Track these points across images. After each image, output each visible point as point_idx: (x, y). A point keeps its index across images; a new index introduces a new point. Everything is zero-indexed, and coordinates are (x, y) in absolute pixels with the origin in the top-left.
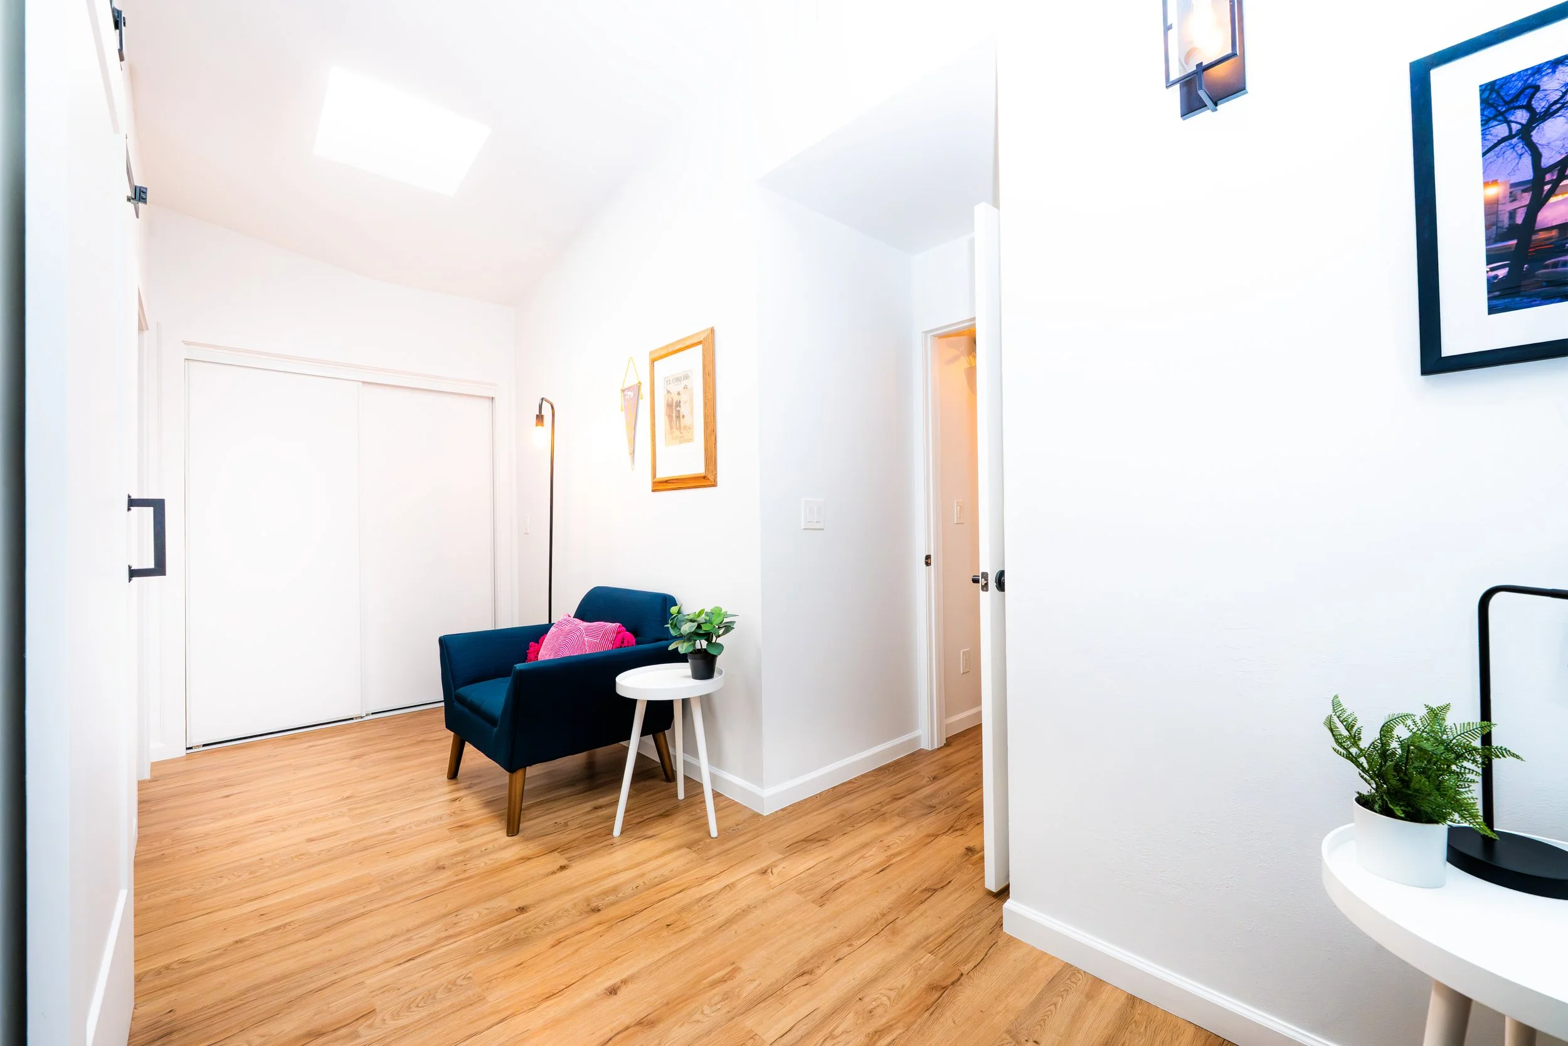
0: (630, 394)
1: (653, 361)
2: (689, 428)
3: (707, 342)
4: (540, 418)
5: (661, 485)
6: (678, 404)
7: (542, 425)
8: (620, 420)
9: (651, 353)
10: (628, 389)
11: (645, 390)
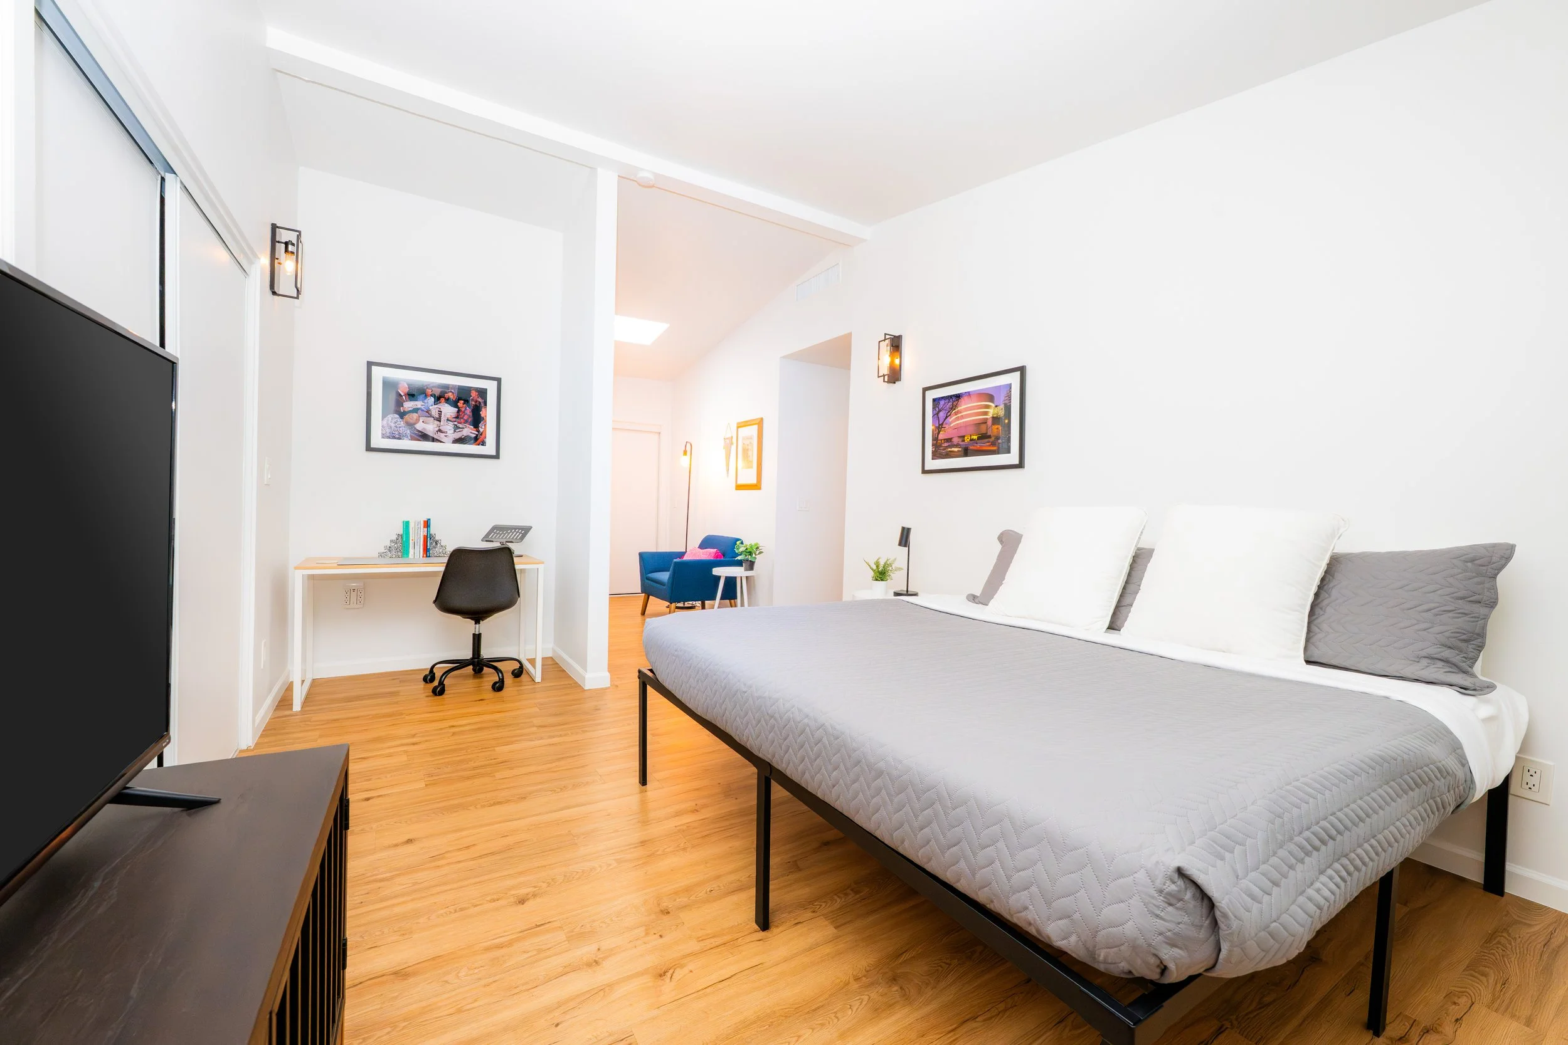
0: (728, 441)
1: (738, 428)
2: (752, 462)
3: (760, 423)
4: (685, 452)
5: (739, 487)
6: (748, 450)
7: (686, 455)
8: (723, 453)
9: (738, 423)
10: (727, 438)
11: (734, 440)
